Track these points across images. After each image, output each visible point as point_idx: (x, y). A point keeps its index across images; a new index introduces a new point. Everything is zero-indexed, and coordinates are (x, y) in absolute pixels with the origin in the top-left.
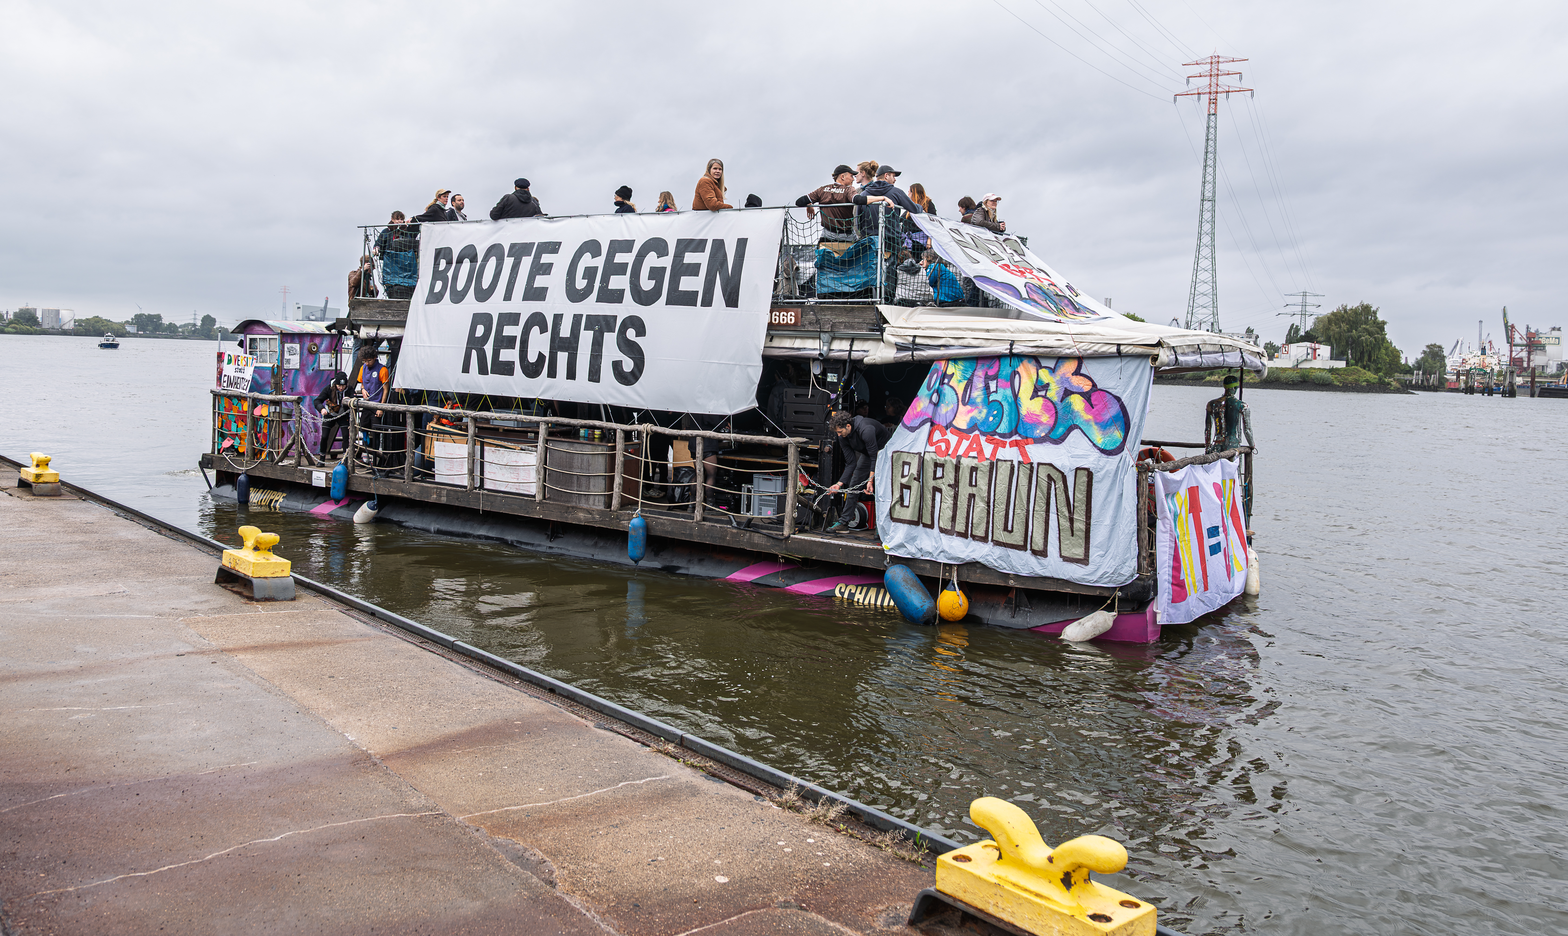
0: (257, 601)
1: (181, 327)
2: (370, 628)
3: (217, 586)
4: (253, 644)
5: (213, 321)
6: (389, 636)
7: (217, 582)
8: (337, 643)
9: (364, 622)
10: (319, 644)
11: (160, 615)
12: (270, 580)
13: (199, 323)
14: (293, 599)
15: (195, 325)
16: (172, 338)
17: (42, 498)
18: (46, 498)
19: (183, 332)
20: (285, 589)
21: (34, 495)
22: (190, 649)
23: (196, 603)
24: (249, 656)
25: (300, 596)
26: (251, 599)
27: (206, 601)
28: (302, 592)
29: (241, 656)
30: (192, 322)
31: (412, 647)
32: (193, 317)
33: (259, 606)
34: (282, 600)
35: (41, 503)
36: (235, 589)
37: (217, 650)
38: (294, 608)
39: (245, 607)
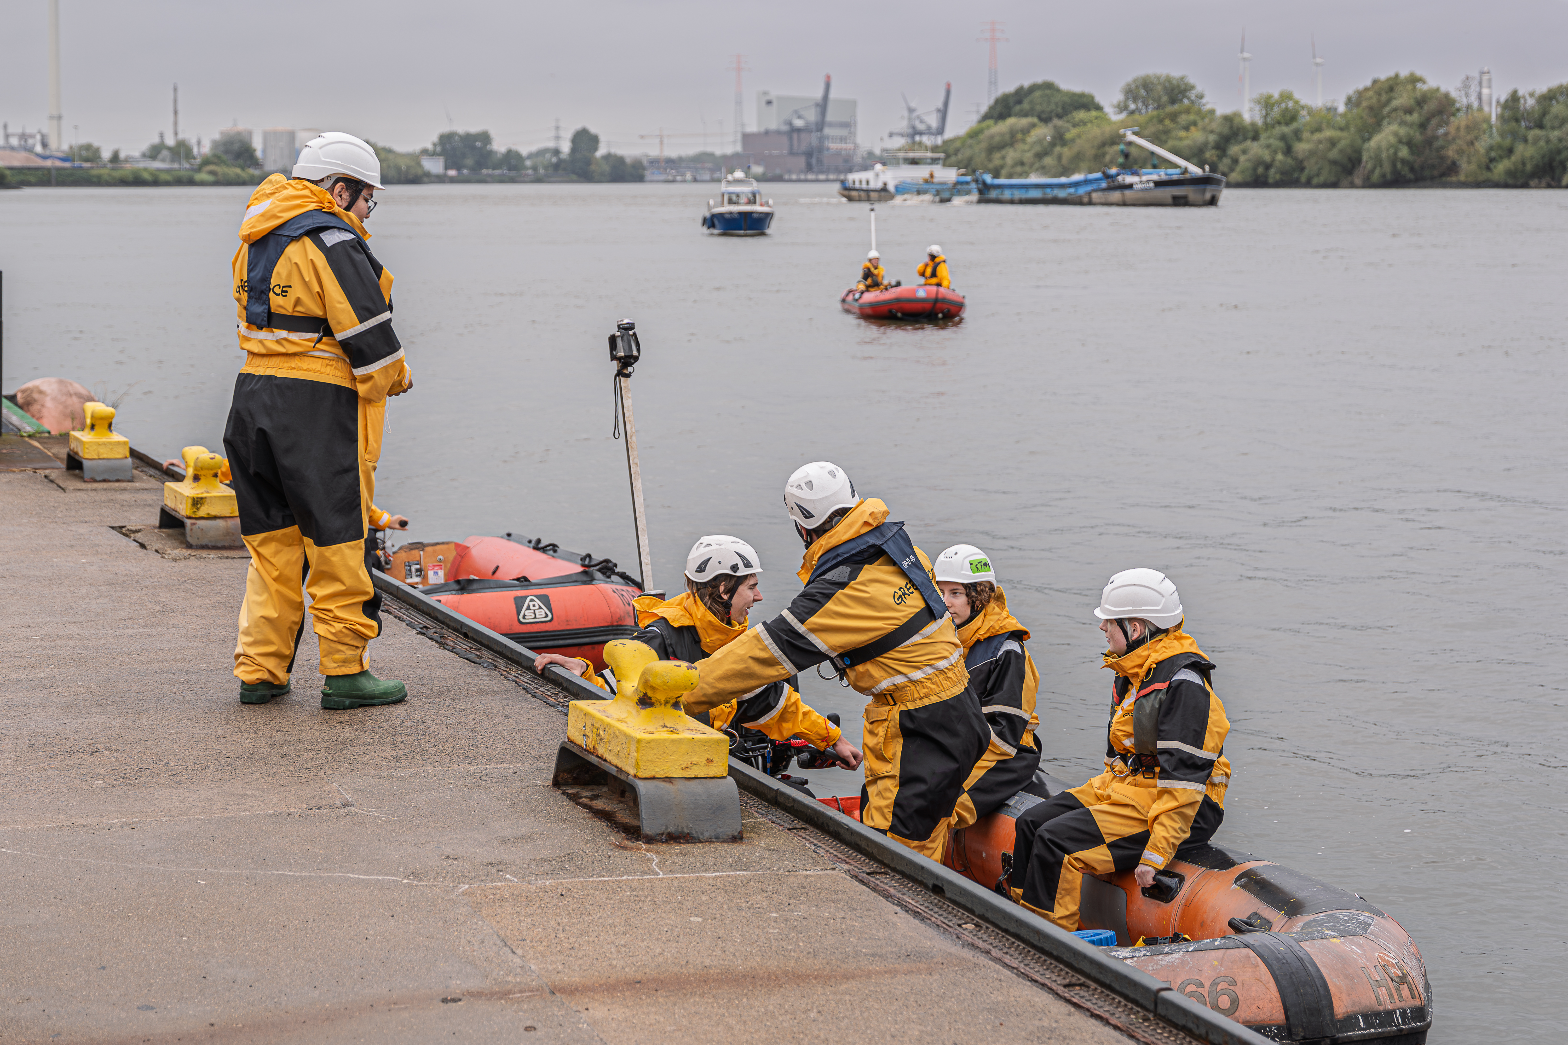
0: (650, 840)
1: (530, 156)
2: (931, 932)
3: (558, 794)
4: (630, 972)
5: (594, 140)
6: (983, 960)
7: (557, 783)
8: (847, 977)
9: (916, 914)
10: (798, 978)
11: (416, 875)
12: (680, 785)
13: (566, 148)
14: (737, 839)
15: (557, 152)
16: (512, 180)
17: (204, 553)
18: (213, 554)
19: (535, 168)
20: (717, 809)
21: (189, 546)
22: (474, 984)
23: (505, 841)
24: (619, 1012)
25: (755, 828)
26: (633, 833)
27: (528, 838)
28: (759, 816)
29: (599, 1011)
30: (551, 144)
31: (1043, 999)
32: (553, 133)
33: (652, 855)
34: (710, 841)
35: (201, 564)
36: (599, 804)
37: (540, 989)
38: (738, 864)
39: (620, 858)
